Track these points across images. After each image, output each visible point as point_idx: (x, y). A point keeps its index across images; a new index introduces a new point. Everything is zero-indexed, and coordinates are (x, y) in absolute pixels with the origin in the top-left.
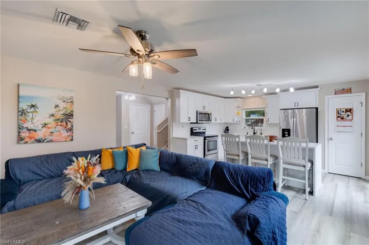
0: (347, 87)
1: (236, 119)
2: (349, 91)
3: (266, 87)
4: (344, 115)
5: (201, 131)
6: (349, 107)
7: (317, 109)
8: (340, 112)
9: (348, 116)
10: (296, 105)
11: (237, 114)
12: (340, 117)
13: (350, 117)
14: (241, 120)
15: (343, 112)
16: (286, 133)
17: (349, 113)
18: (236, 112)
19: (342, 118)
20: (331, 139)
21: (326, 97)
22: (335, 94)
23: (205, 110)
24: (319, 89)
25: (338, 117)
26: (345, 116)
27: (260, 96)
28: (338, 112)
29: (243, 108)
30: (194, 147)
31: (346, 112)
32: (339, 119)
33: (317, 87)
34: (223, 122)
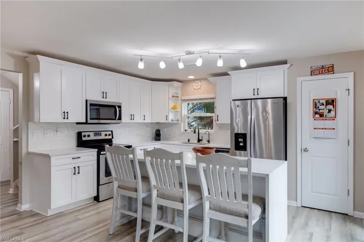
0: (327, 63)
1: (171, 117)
2: (330, 70)
3: (201, 57)
4: (324, 109)
5: (103, 137)
6: (331, 96)
7: (285, 99)
8: (318, 104)
9: (330, 111)
10: (256, 93)
11: (174, 108)
12: (318, 114)
13: (333, 113)
14: (179, 119)
15: (323, 104)
16: (240, 140)
17: (330, 107)
18: (172, 105)
19: (321, 115)
20: (306, 150)
21: (299, 79)
22: (311, 75)
23: (105, 100)
24: (288, 65)
25: (316, 113)
26: (325, 112)
27: (205, 79)
28: (315, 106)
29: (183, 98)
30: (71, 171)
31: (326, 105)
32: (317, 116)
33: (285, 62)
34: (148, 120)
